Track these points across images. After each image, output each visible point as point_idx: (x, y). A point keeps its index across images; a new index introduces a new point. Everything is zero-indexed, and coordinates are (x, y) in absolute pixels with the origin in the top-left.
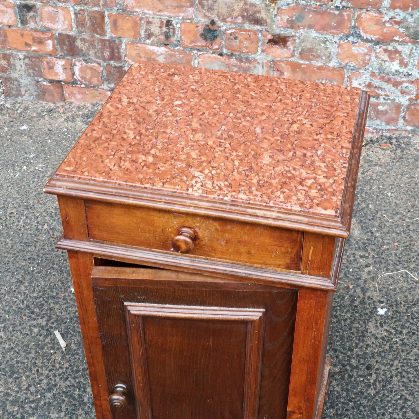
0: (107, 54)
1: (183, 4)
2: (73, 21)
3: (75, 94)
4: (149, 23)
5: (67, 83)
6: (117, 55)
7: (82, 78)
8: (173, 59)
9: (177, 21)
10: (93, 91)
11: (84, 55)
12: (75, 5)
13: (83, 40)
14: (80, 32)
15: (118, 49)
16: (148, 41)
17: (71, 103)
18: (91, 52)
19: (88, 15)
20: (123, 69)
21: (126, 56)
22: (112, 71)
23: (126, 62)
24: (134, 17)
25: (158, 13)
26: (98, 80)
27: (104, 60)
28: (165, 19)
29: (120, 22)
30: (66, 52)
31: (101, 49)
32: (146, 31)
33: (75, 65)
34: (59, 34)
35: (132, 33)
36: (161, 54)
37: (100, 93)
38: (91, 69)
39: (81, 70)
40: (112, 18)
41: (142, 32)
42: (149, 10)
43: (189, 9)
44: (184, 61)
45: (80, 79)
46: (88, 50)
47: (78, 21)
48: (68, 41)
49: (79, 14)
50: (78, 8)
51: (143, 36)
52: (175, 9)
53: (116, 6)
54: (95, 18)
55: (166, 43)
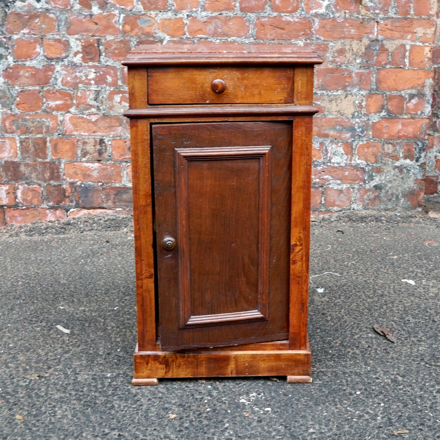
0: (47, 175)
1: (113, 124)
2: (18, 149)
3: (16, 217)
4: (85, 143)
5: (9, 207)
6: (56, 174)
7: (24, 200)
8: (105, 173)
9: (108, 139)
10: (33, 212)
11: (27, 179)
12: (20, 135)
13: (27, 165)
14: (24, 158)
15: (58, 168)
16: (84, 159)
17: (13, 225)
18: (33, 175)
19: (32, 142)
20: (62, 187)
21: (64, 175)
22: (51, 190)
23: (65, 180)
24: (72, 140)
25: (92, 134)
26: (38, 201)
27: (45, 181)
28: (98, 138)
29: (60, 146)
30: (10, 178)
31: (42, 171)
32: (82, 150)
33: (18, 189)
34: (5, 162)
35: (70, 154)
36: (95, 169)
37: (39, 213)
38: (33, 190)
39: (23, 193)
40: (53, 143)
41: (79, 152)
42: (85, 132)
43: (119, 128)
44: (115, 173)
45: (22, 202)
46: (31, 173)
47: (22, 148)
48: (13, 167)
49: (24, 142)
50: (23, 137)
51: (79, 155)
52: (106, 129)
53: (57, 132)
54: (38, 144)
55: (99, 159)
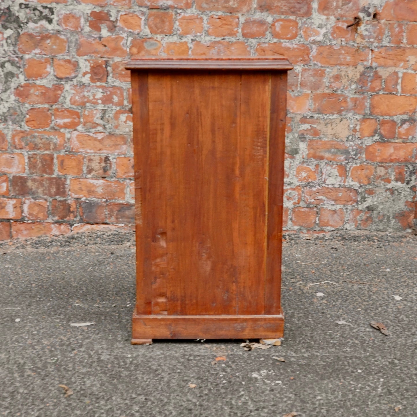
0: (53, 190)
1: (118, 143)
2: (26, 164)
3: (22, 230)
4: (90, 160)
5: (16, 221)
6: (62, 190)
7: (30, 214)
8: (109, 189)
9: (113, 156)
10: (39, 226)
11: (33, 193)
12: (29, 151)
13: (34, 180)
14: (31, 174)
15: (64, 184)
16: (89, 176)
17: (18, 239)
18: (40, 190)
19: (40, 158)
20: (67, 202)
21: (69, 190)
22: (57, 205)
23: (70, 195)
24: (79, 157)
25: (98, 152)
26: (44, 215)
27: (51, 196)
28: (103, 156)
29: (67, 162)
30: (17, 192)
31: (48, 186)
32: (88, 167)
33: (24, 203)
34: (14, 177)
35: (76, 170)
36: (100, 186)
37: (45, 227)
38: (39, 205)
39: (30, 208)
40: (60, 159)
41: (85, 169)
42: (90, 150)
43: (123, 146)
44: (118, 190)
45: (28, 216)
46: (38, 188)
47: (30, 164)
48: (21, 182)
49: (32, 157)
50: (31, 153)
51: (85, 172)
52: (111, 147)
53: (64, 149)
54: (45, 160)
55: (104, 176)
